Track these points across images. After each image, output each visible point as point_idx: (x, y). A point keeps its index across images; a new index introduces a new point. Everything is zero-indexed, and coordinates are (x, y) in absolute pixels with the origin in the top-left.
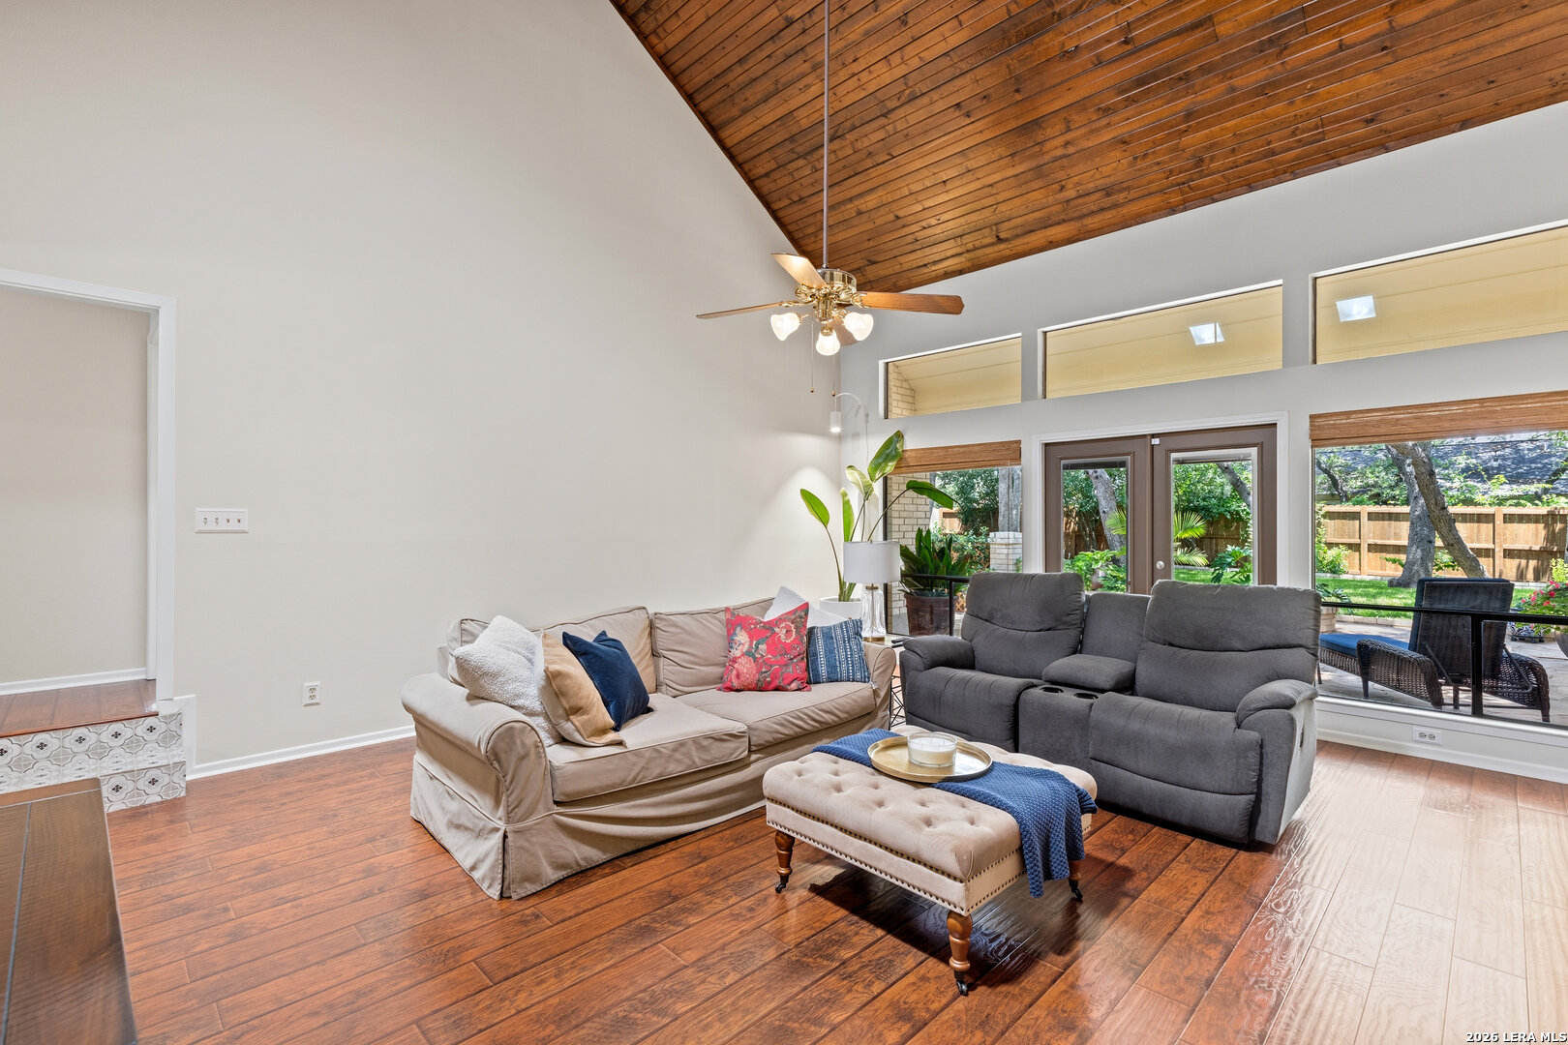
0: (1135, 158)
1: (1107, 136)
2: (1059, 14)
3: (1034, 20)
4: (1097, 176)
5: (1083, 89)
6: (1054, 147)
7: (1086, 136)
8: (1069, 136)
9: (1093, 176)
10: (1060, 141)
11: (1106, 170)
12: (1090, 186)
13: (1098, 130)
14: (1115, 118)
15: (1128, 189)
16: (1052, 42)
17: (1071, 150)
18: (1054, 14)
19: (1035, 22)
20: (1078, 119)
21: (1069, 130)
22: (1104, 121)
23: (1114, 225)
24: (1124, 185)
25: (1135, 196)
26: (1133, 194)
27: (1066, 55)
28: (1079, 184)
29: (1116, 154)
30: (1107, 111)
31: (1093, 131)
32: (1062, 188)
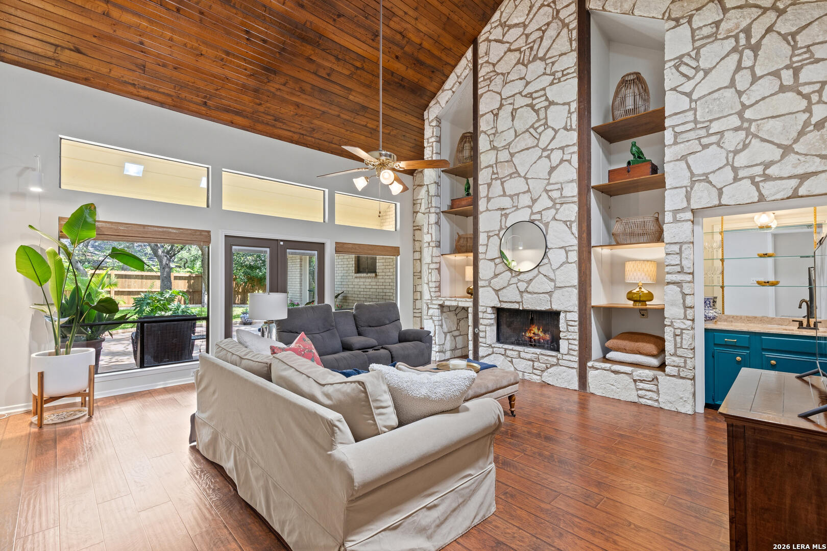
0: (296, 114)
1: (295, 99)
2: (319, 44)
3: (310, 36)
4: (278, 110)
5: (303, 76)
6: (272, 87)
7: (288, 93)
8: (282, 87)
9: (277, 109)
10: (277, 86)
11: (283, 111)
12: (272, 112)
13: (294, 94)
14: (303, 96)
15: (284, 123)
16: (308, 50)
17: (278, 93)
18: (318, 42)
19: (310, 37)
20: (291, 84)
21: (284, 85)
22: (299, 94)
23: (267, 133)
24: (284, 121)
25: (285, 128)
26: (284, 127)
27: (309, 60)
28: (269, 108)
29: (292, 108)
30: (302, 91)
31: (291, 93)
32: (260, 104)
